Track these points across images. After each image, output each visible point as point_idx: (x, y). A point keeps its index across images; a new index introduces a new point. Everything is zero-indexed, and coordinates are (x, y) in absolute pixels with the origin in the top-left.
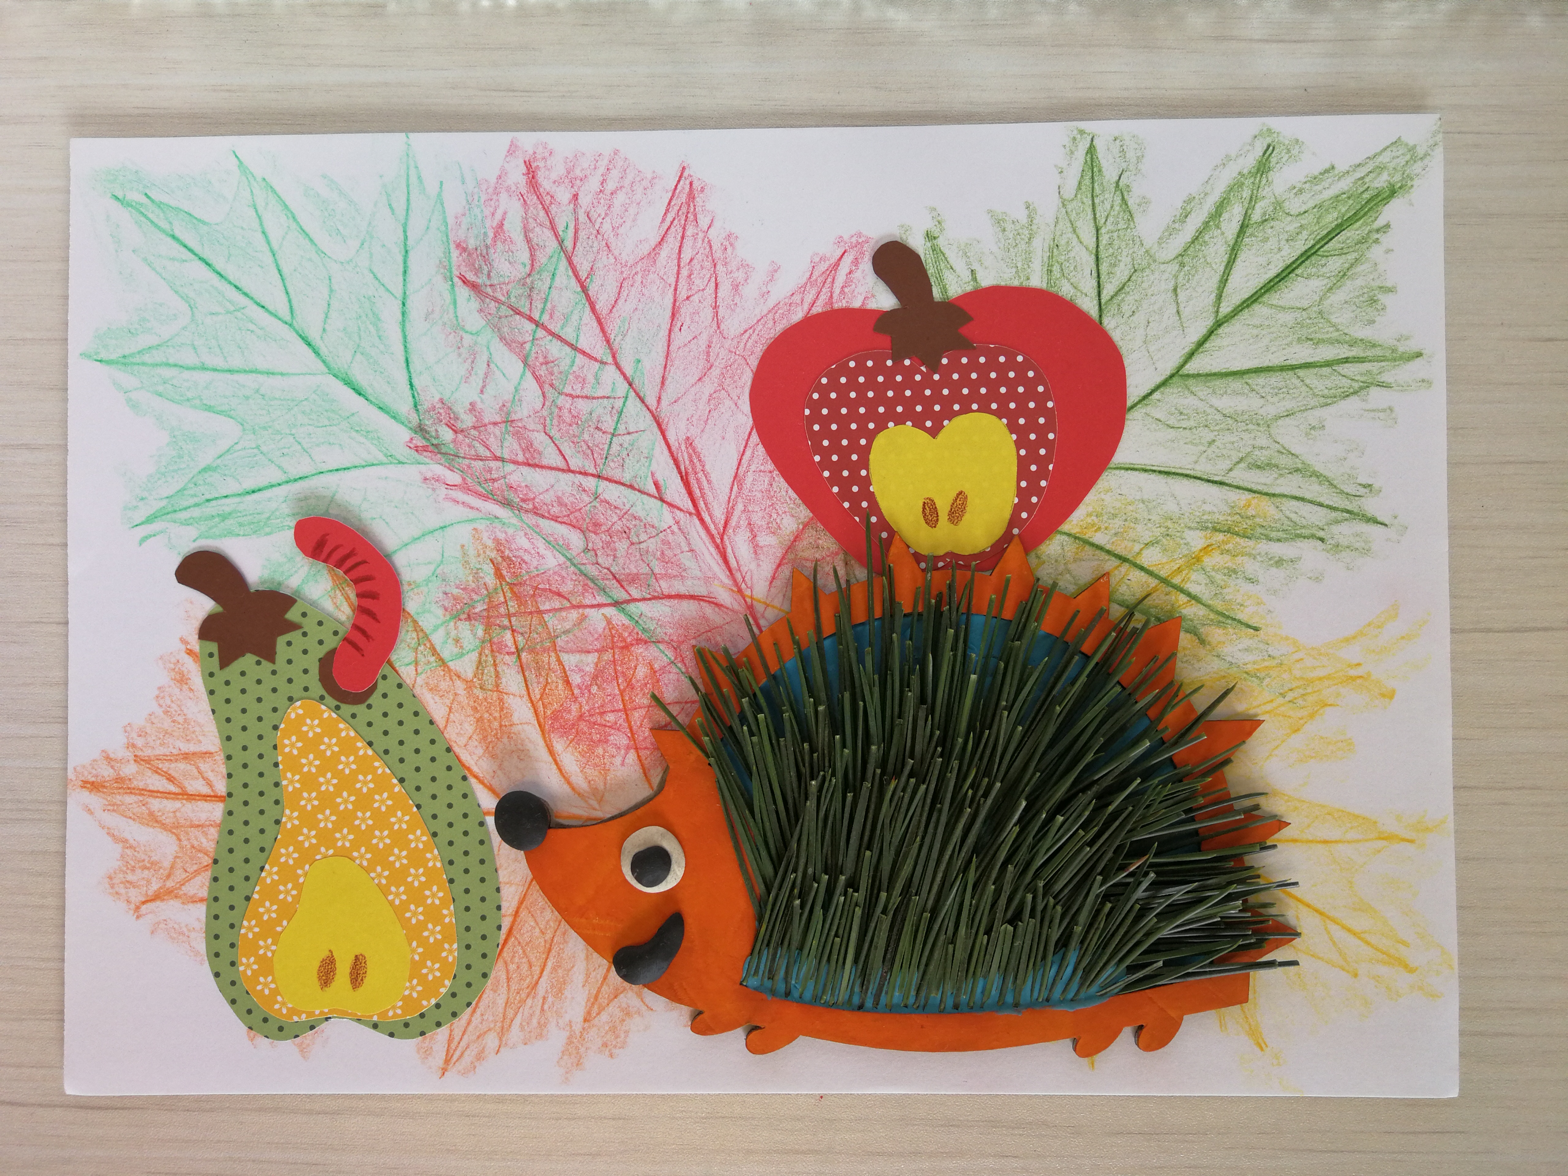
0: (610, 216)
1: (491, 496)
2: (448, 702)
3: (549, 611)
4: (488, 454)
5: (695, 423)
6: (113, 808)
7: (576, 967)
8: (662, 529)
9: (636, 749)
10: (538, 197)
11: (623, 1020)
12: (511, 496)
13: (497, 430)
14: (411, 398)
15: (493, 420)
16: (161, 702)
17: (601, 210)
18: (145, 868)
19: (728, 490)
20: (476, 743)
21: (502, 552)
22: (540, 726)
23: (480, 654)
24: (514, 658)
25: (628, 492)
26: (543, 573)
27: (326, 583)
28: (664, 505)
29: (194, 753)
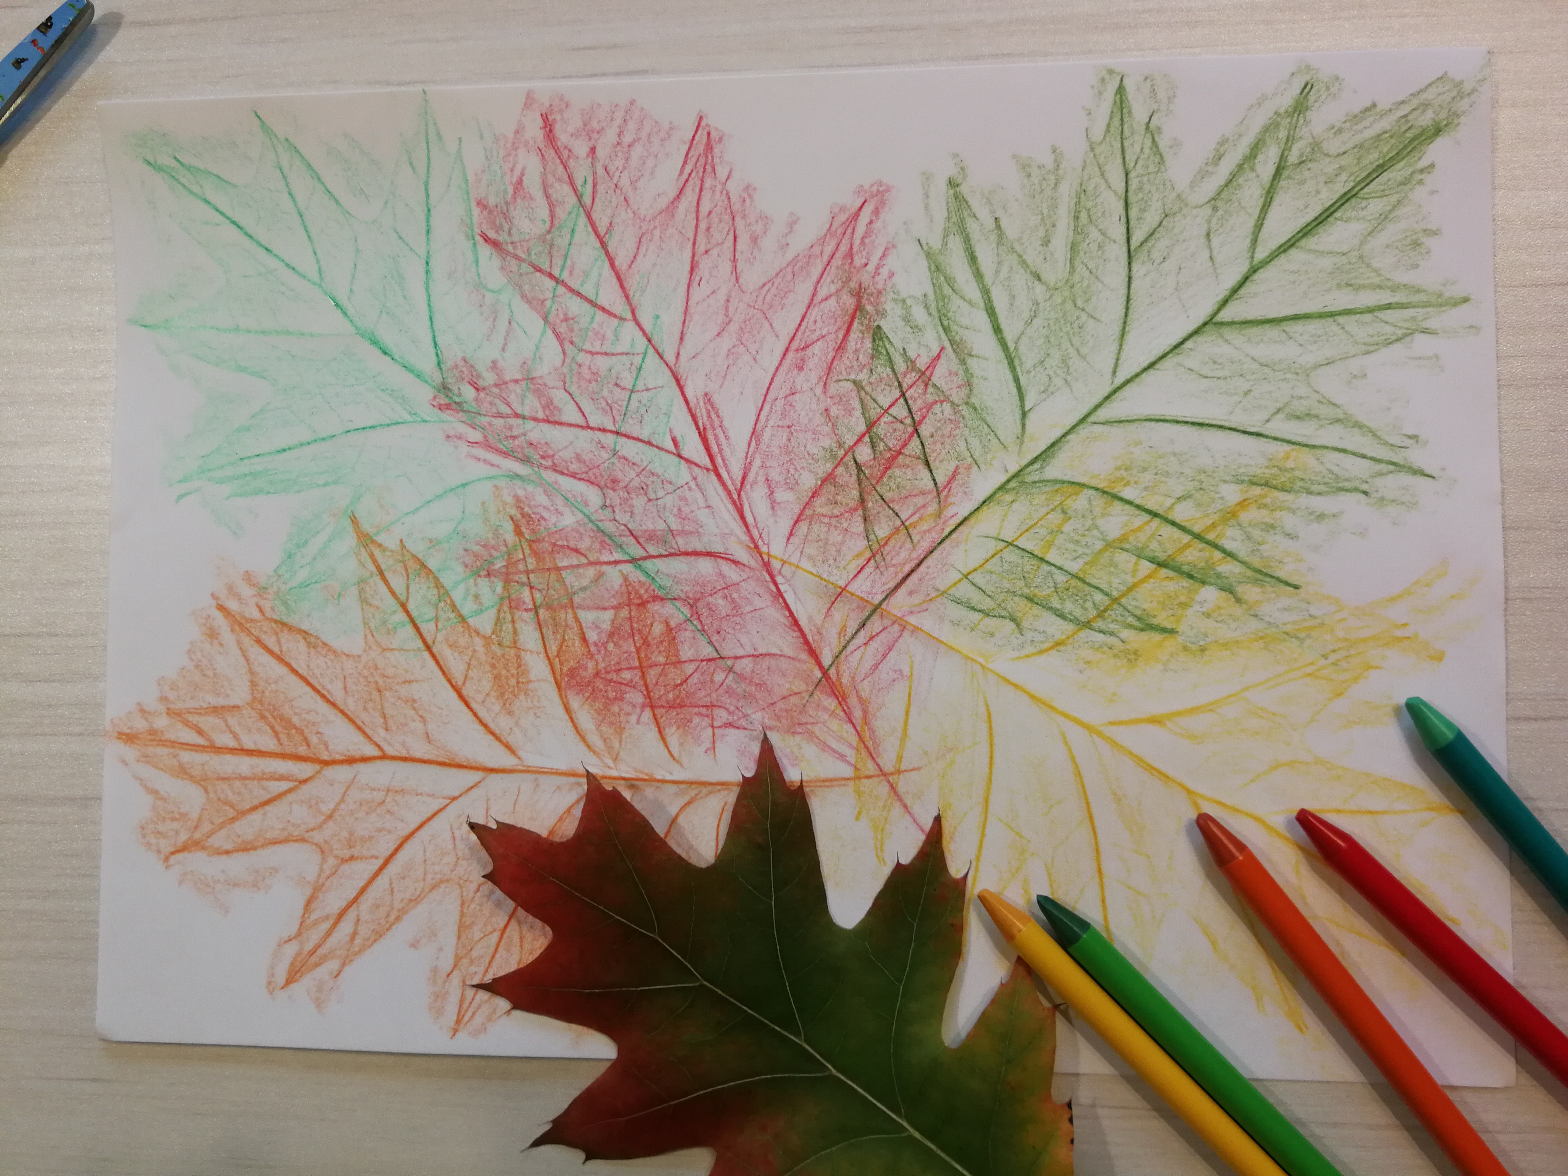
0: (628, 170)
1: (511, 453)
2: (467, 658)
3: (567, 568)
4: (509, 411)
5: (713, 379)
6: (146, 759)
8: (679, 486)
9: (652, 707)
10: (556, 152)
12: (531, 453)
13: (518, 388)
14: (435, 357)
15: (515, 378)
16: (193, 656)
17: (619, 163)
18: (174, 819)
19: (746, 446)
20: (493, 700)
21: (522, 509)
22: (556, 683)
23: (499, 611)
24: (531, 615)
25: (646, 448)
26: (561, 530)
27: (351, 540)
28: (682, 462)
29: (223, 707)
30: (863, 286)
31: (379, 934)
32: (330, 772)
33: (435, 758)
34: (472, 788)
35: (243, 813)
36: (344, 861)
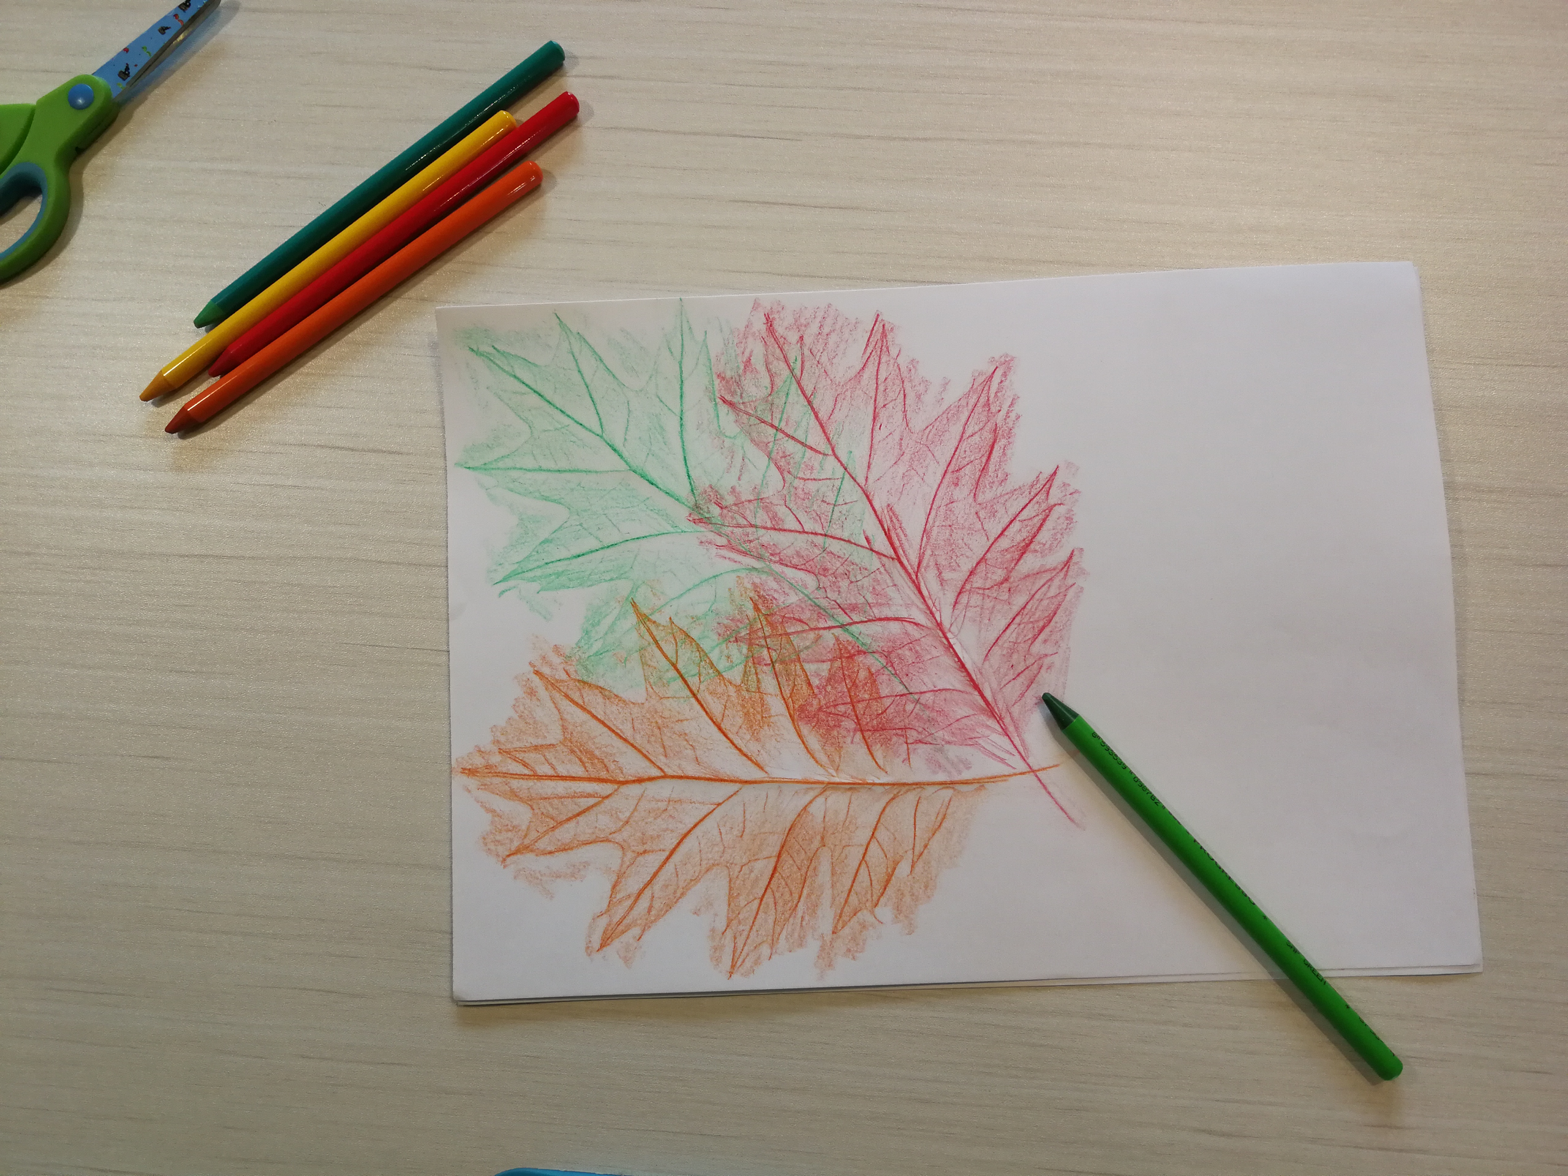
0: (826, 351)
1: (748, 553)
2: (723, 702)
3: (794, 633)
4: (745, 523)
5: (893, 494)
6: (484, 787)
7: (824, 894)
8: (872, 571)
9: (862, 731)
10: (775, 339)
11: (861, 931)
12: (762, 551)
13: (751, 506)
14: (689, 485)
15: (749, 499)
16: (517, 709)
17: (820, 347)
18: (508, 831)
19: (919, 541)
20: (745, 731)
21: (758, 592)
22: (791, 716)
23: (745, 666)
24: (770, 668)
25: (846, 545)
26: (788, 606)
27: (632, 619)
28: (874, 553)
29: (542, 746)
30: (998, 425)
31: (669, 907)
32: (624, 789)
33: (703, 776)
34: (732, 796)
35: (561, 823)
36: (640, 854)
